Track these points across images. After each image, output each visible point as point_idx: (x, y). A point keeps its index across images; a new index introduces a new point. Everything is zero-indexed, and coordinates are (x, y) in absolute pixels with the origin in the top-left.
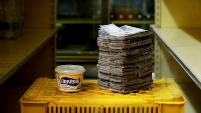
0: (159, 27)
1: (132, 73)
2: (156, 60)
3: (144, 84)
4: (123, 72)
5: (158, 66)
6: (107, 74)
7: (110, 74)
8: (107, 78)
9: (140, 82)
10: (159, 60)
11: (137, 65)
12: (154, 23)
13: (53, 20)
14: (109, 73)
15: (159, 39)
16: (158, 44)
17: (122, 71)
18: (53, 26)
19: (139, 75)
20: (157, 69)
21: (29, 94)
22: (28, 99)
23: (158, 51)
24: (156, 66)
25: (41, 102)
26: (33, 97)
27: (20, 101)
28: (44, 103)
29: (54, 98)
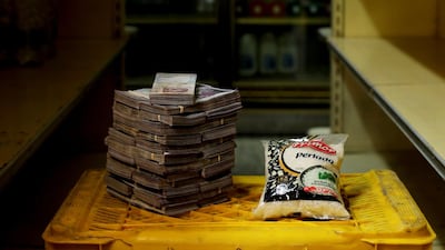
0: (341, 35)
1: (185, 167)
2: (335, 103)
3: (213, 194)
4: (166, 165)
5: (339, 116)
6: (128, 164)
7: (135, 166)
8: (127, 172)
9: (204, 188)
10: (339, 104)
11: (201, 150)
14: (132, 161)
15: (340, 59)
16: (338, 71)
17: (162, 162)
19: (203, 174)
20: (337, 123)
23: (337, 85)
24: (334, 116)
25: (94, 241)
26: (73, 229)
27: (44, 237)
28: (100, 243)
29: (123, 229)
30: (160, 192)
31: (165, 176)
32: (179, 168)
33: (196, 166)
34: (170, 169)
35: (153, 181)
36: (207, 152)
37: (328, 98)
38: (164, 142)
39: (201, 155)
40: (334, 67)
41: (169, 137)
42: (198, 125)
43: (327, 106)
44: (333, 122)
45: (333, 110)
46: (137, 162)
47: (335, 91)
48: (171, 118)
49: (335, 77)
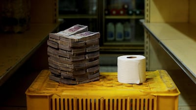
0: (148, 22)
2: (146, 50)
10: (148, 50)
12: (143, 18)
13: (55, 15)
15: (148, 31)
16: (147, 37)
18: (55, 21)
21: (34, 87)
22: (33, 92)
23: (147, 42)
25: (46, 94)
26: (37, 89)
27: (26, 93)
28: (48, 95)
29: (57, 90)
40: (146, 35)
47: (146, 45)
49: (146, 39)
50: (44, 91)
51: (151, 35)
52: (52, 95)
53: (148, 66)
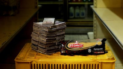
0: (96, 7)
2: (94, 25)
4: (46, 42)
5: (95, 29)
9: (56, 48)
10: (96, 26)
11: (56, 38)
12: (93, 5)
15: (96, 14)
17: (45, 41)
20: (95, 31)
21: (20, 56)
22: (20, 59)
23: (95, 21)
24: (94, 29)
25: (28, 61)
26: (22, 58)
27: (15, 60)
28: (29, 61)
29: (35, 58)
30: (45, 48)
31: (46, 44)
32: (50, 42)
33: (54, 42)
34: (48, 43)
35: (43, 46)
36: (57, 38)
37: (93, 24)
38: (46, 36)
39: (56, 39)
40: (94, 16)
41: (47, 34)
42: (55, 31)
43: (92, 26)
44: (94, 31)
45: (94, 28)
46: (39, 41)
47: (94, 22)
48: (48, 30)
49: (95, 19)
50: (27, 59)
51: (97, 17)
52: (32, 62)
53: (95, 36)
